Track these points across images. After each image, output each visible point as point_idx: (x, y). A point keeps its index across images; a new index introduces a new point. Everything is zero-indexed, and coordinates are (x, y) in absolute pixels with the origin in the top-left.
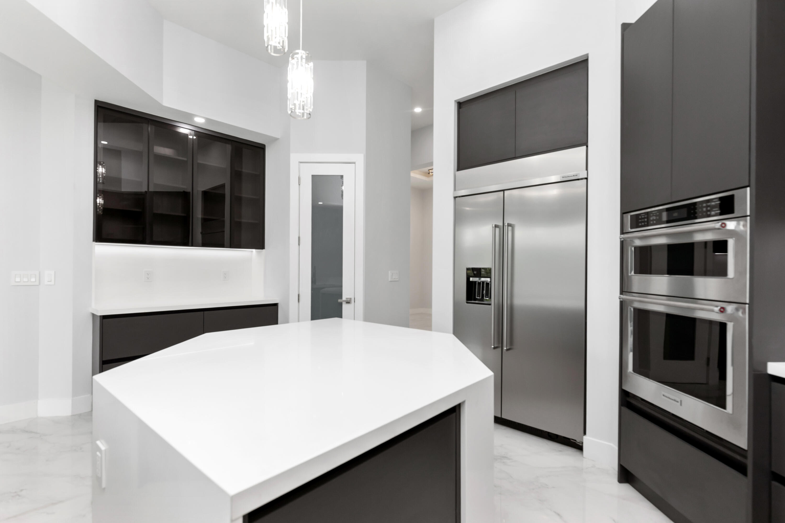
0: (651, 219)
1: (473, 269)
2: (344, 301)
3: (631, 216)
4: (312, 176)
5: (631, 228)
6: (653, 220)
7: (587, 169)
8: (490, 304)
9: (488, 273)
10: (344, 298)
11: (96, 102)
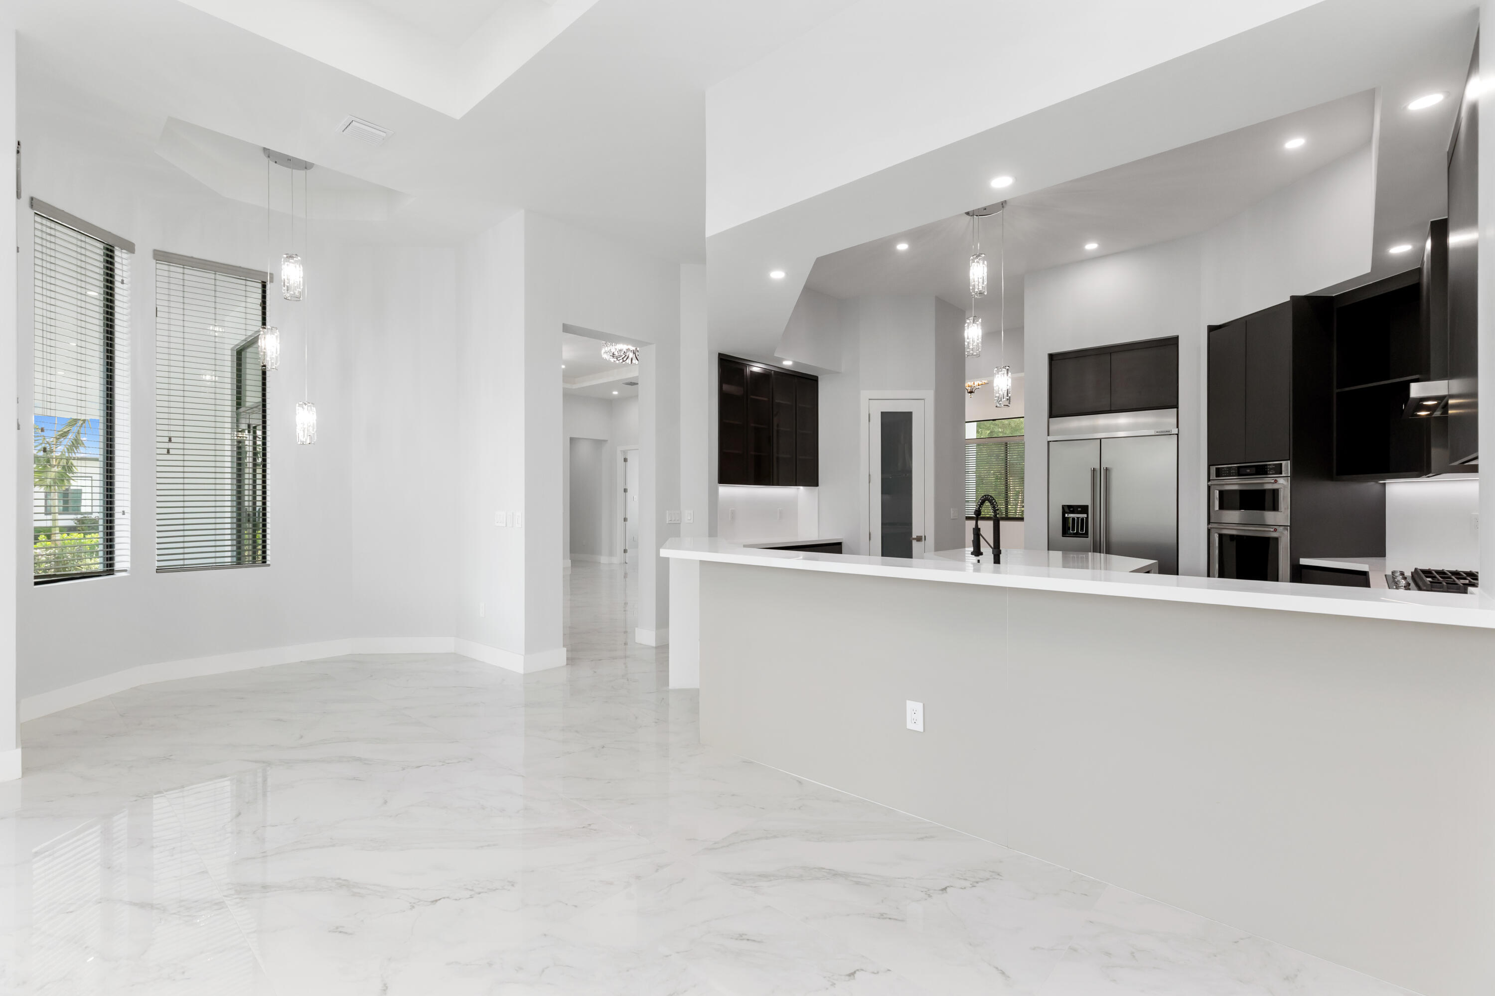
0: (1232, 472)
1: (1069, 507)
2: (914, 539)
3: (1216, 468)
4: (882, 412)
5: (1216, 477)
6: (1233, 473)
7: (1178, 427)
8: (1088, 537)
9: (1084, 509)
10: (914, 536)
11: (720, 355)
